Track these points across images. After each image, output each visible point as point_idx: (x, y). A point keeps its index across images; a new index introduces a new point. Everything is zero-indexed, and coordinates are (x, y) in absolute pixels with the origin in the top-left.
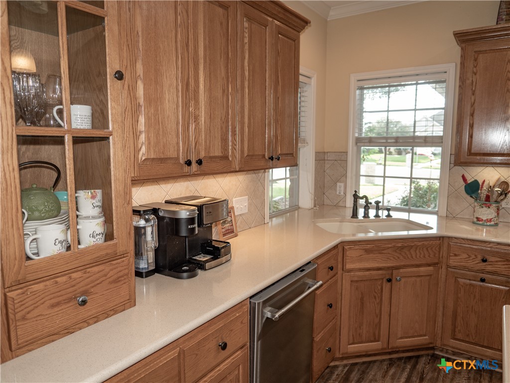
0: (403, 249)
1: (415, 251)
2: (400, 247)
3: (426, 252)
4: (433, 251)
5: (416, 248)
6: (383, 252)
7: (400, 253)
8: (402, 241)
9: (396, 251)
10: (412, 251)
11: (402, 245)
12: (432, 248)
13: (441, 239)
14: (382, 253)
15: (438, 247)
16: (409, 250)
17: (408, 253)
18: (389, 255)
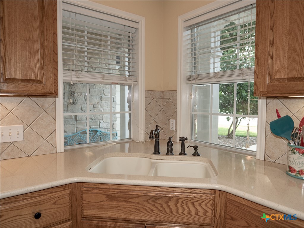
0: (157, 199)
1: (176, 205)
2: (154, 196)
3: (192, 209)
4: (202, 207)
5: (177, 201)
6: (129, 200)
7: (154, 205)
8: (159, 189)
9: (147, 201)
10: (172, 204)
11: (157, 194)
12: (200, 204)
13: (217, 192)
14: (130, 202)
15: (211, 202)
16: (167, 203)
17: (165, 205)
18: (138, 205)
